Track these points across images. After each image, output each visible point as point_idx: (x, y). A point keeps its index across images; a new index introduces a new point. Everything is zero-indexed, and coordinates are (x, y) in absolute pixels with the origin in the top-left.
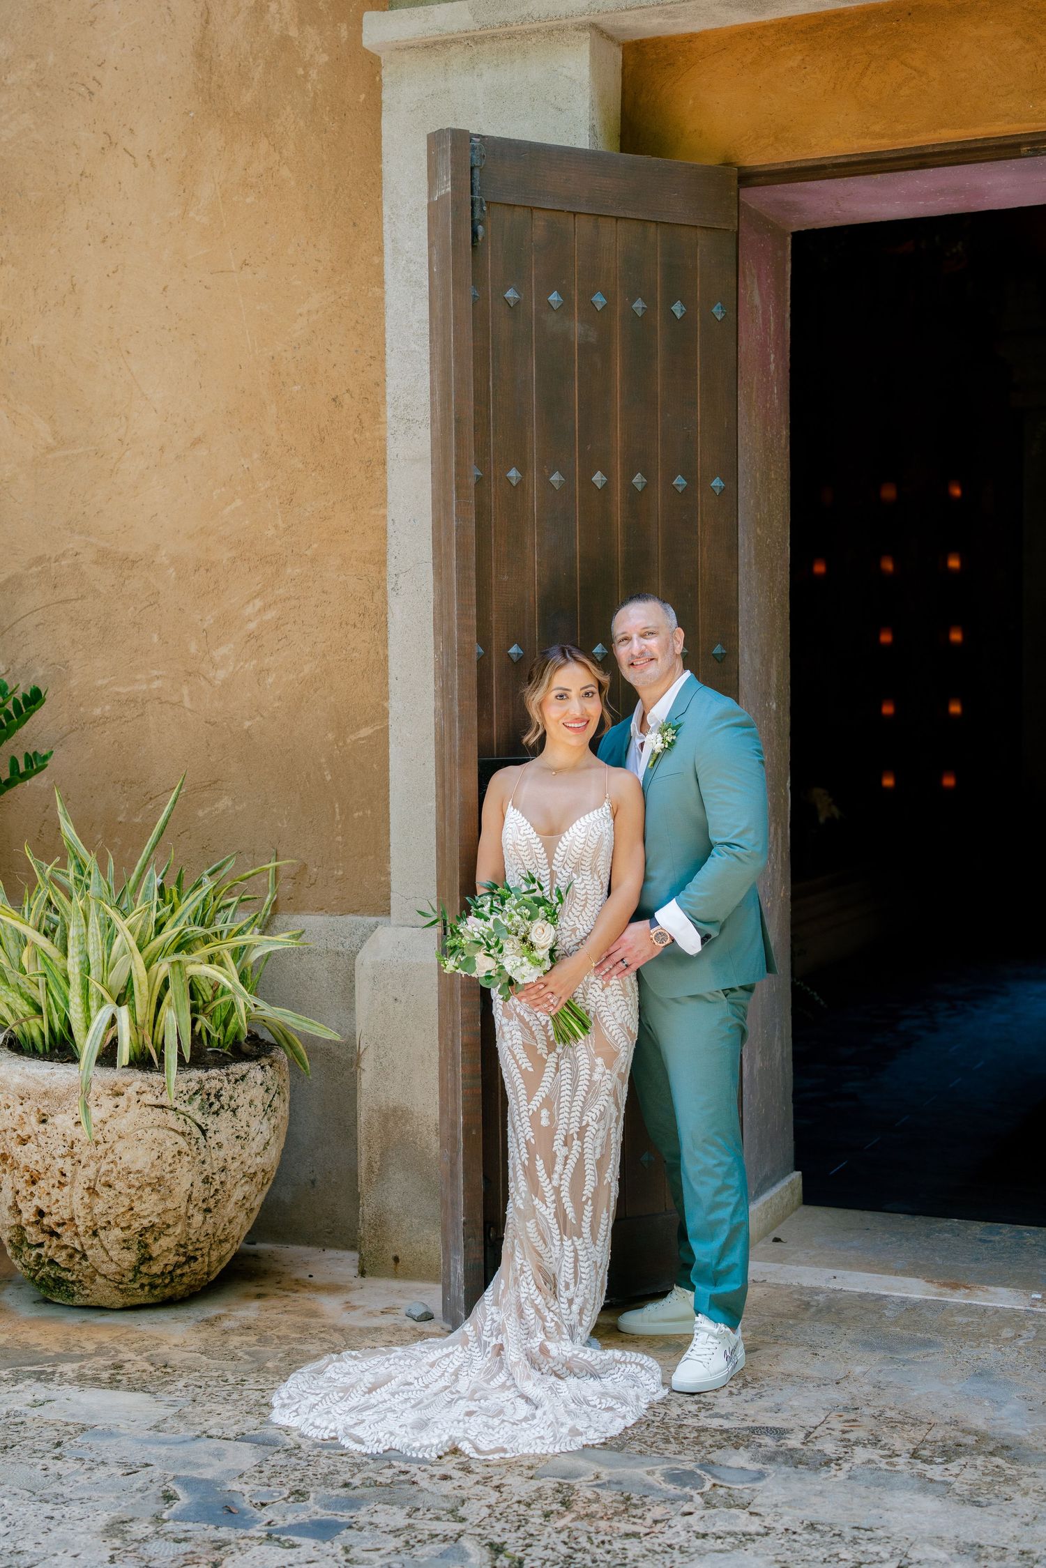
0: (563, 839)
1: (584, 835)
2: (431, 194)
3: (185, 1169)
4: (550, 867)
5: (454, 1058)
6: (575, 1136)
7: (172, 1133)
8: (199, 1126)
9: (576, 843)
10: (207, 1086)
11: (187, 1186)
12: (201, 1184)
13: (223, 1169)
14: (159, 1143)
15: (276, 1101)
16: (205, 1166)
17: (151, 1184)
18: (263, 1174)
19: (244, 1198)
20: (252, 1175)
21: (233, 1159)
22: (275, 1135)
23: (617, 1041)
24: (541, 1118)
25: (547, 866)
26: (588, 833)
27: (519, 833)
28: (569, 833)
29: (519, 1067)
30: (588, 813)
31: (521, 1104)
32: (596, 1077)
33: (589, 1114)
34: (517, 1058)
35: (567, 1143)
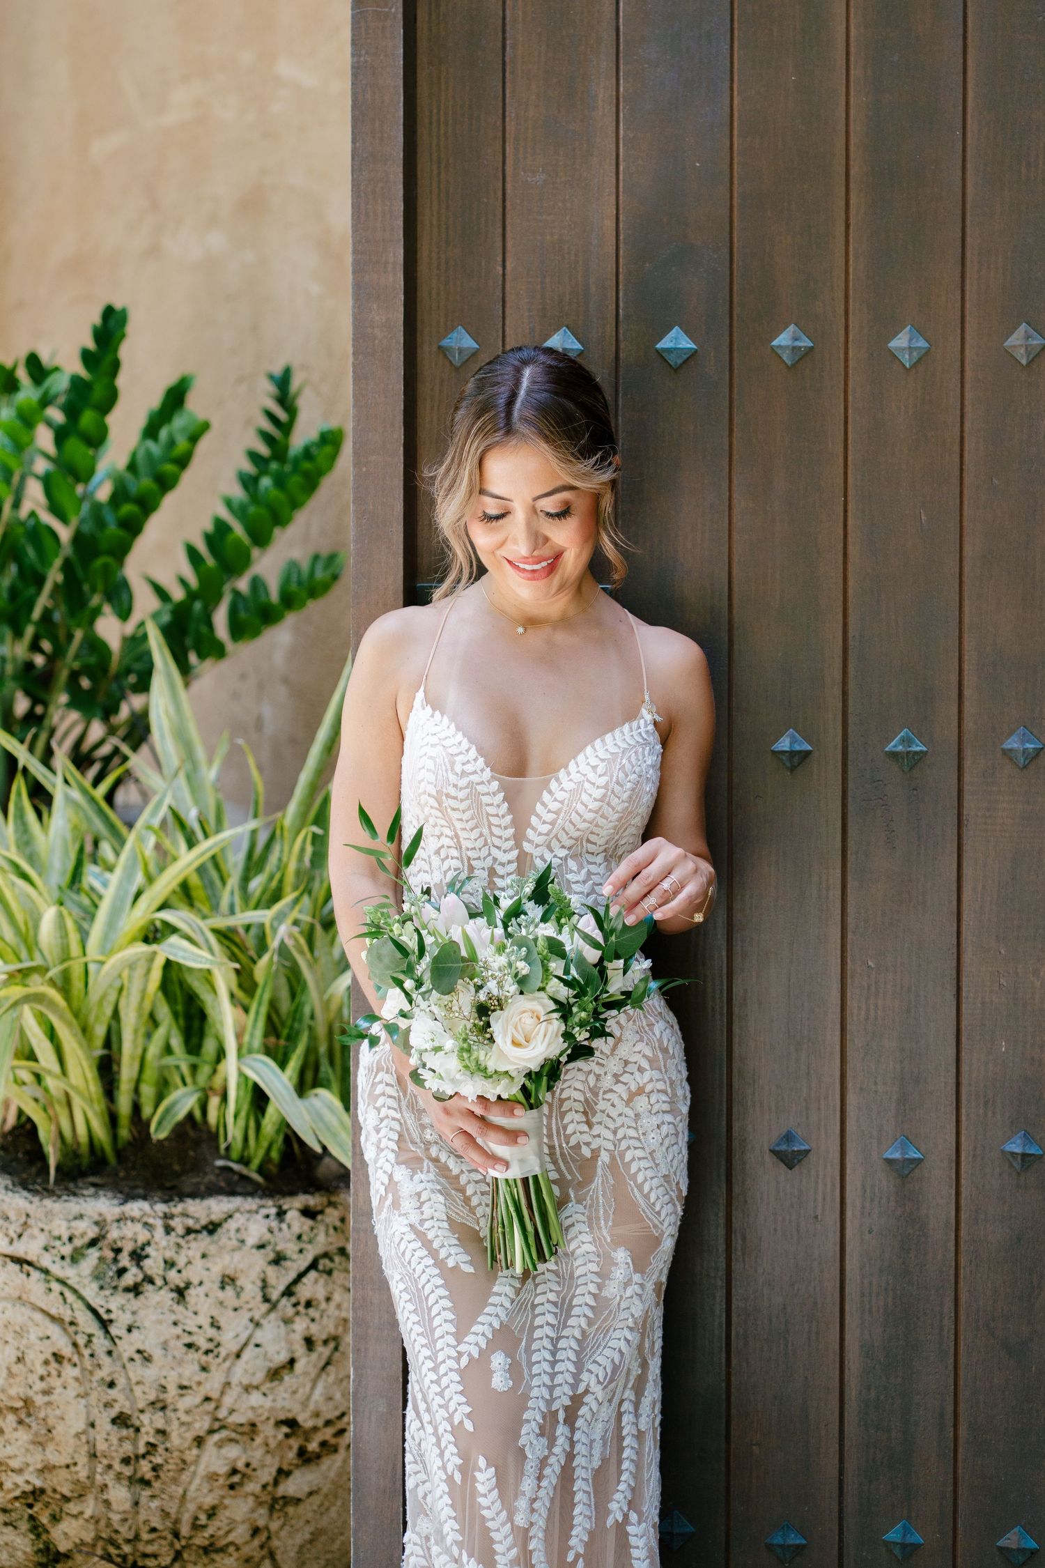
0: (553, 785)
1: (602, 781)
3: (71, 1393)
4: (518, 845)
6: (561, 1415)
7: (38, 1317)
8: (94, 1312)
9: (584, 797)
10: (114, 1234)
11: (81, 1425)
12: (109, 1427)
13: (160, 1405)
14: (15, 1332)
15: (311, 1287)
16: (113, 1393)
17: (14, 1410)
18: (285, 1429)
19: (234, 1471)
20: (246, 1429)
21: (182, 1387)
22: (314, 1356)
23: (659, 1213)
24: (490, 1373)
25: (512, 843)
26: (611, 777)
27: (452, 770)
28: (569, 774)
29: (440, 1264)
30: (612, 730)
31: (439, 1344)
32: (612, 1290)
33: (593, 1367)
34: (436, 1245)
35: (546, 1431)
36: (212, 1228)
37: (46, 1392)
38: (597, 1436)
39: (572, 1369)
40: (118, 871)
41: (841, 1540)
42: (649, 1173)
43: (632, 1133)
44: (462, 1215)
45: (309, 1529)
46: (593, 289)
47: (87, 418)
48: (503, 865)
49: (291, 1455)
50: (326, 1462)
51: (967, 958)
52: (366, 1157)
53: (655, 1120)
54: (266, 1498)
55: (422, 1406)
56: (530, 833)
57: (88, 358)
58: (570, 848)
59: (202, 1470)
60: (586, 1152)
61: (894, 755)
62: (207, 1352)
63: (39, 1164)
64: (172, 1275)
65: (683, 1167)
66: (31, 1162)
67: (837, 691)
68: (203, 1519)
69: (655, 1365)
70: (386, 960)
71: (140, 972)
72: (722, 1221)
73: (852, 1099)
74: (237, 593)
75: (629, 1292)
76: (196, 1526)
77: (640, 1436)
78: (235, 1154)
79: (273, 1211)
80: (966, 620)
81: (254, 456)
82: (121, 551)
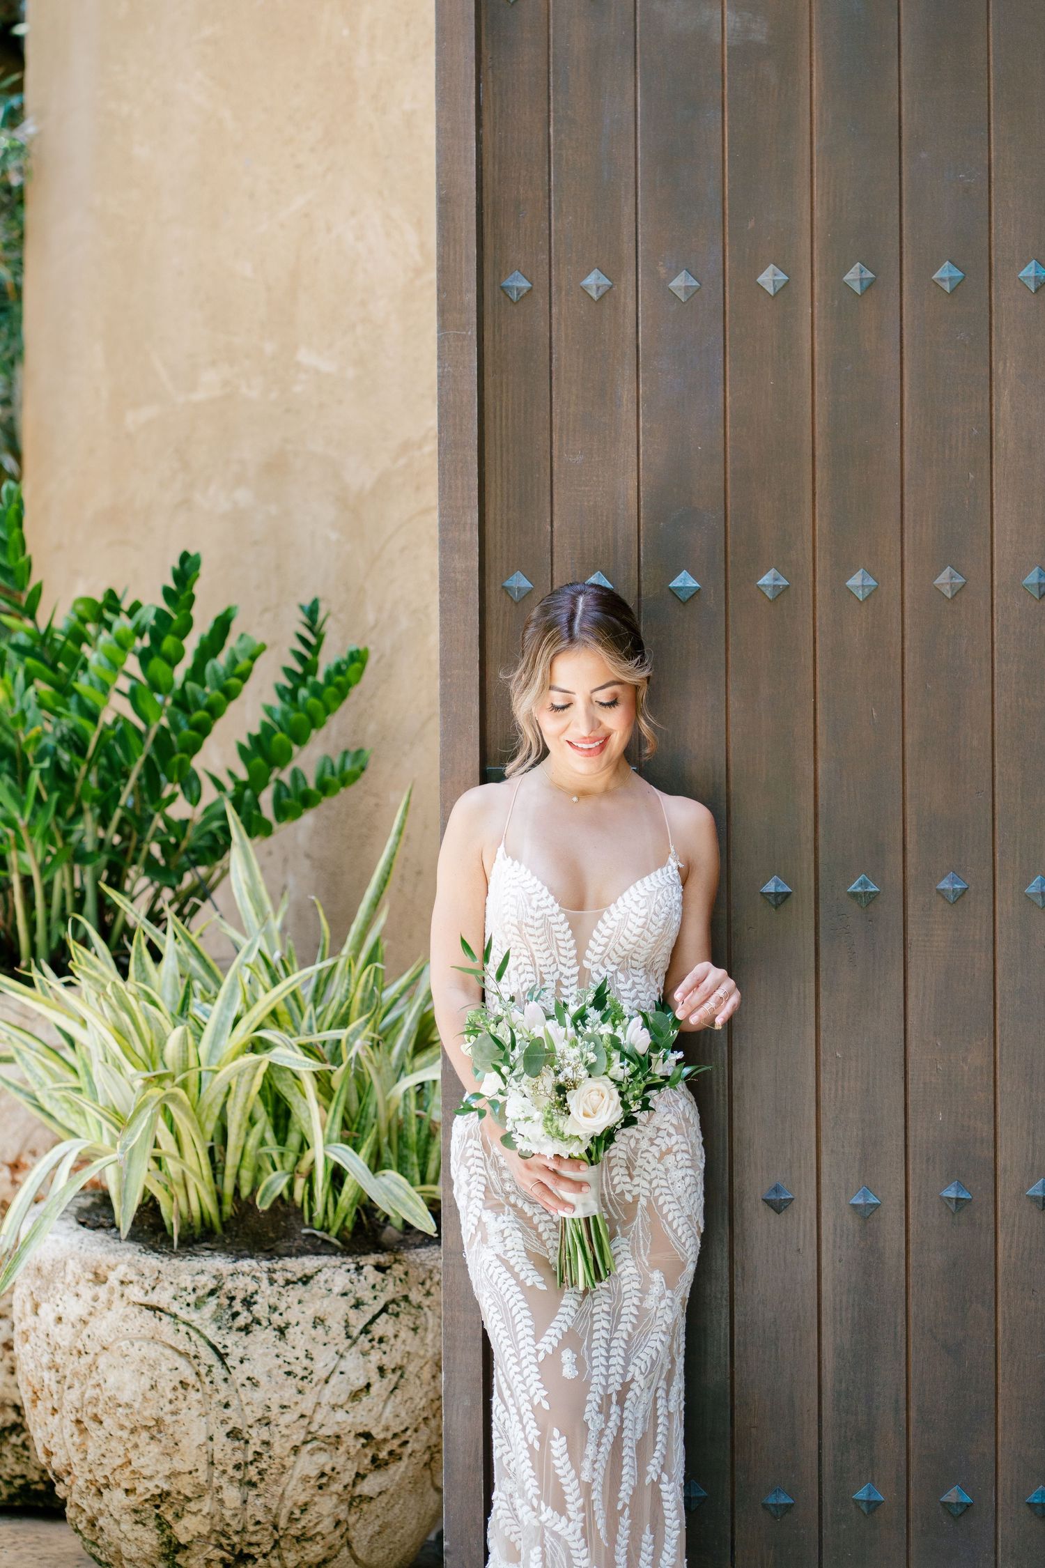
0: (606, 916)
1: (643, 912)
3: (194, 1412)
4: (579, 963)
6: (614, 1398)
7: (168, 1352)
8: (214, 1348)
9: (630, 925)
10: (229, 1285)
11: (202, 1438)
12: (225, 1439)
13: (266, 1422)
14: (150, 1365)
15: (383, 1326)
16: (228, 1412)
17: (147, 1428)
18: (363, 1441)
19: (323, 1475)
20: (333, 1440)
21: (283, 1407)
22: (385, 1381)
23: (684, 1244)
24: (561, 1365)
25: (574, 961)
26: (650, 909)
27: (530, 905)
28: (617, 907)
29: (520, 1283)
30: (648, 873)
31: (521, 1344)
32: (650, 1302)
33: (637, 1361)
34: (517, 1269)
35: (604, 1409)
36: (306, 1280)
37: (174, 1413)
38: (640, 1415)
39: (622, 1362)
40: (219, 1002)
41: (820, 1500)
42: (677, 1214)
43: (663, 1183)
44: (535, 1246)
45: (378, 1522)
46: (620, 542)
47: (168, 643)
48: (567, 978)
49: (367, 1461)
50: (392, 1468)
51: (912, 1048)
52: (459, 1205)
53: (680, 1173)
54: (346, 1496)
55: (506, 1393)
56: (588, 953)
57: (168, 594)
58: (618, 964)
59: (297, 1473)
60: (629, 1198)
61: (854, 895)
62: (303, 1378)
63: (160, 1235)
64: (275, 1317)
65: (701, 1209)
66: (154, 1233)
67: (810, 846)
68: (297, 1512)
69: (680, 1361)
70: (486, 1051)
71: (247, 1077)
72: (726, 1255)
73: (825, 1159)
74: (280, 783)
75: (663, 1304)
76: (292, 1520)
77: (669, 1416)
78: (317, 1224)
79: (353, 1266)
80: (908, 791)
81: (289, 672)
82: (193, 748)
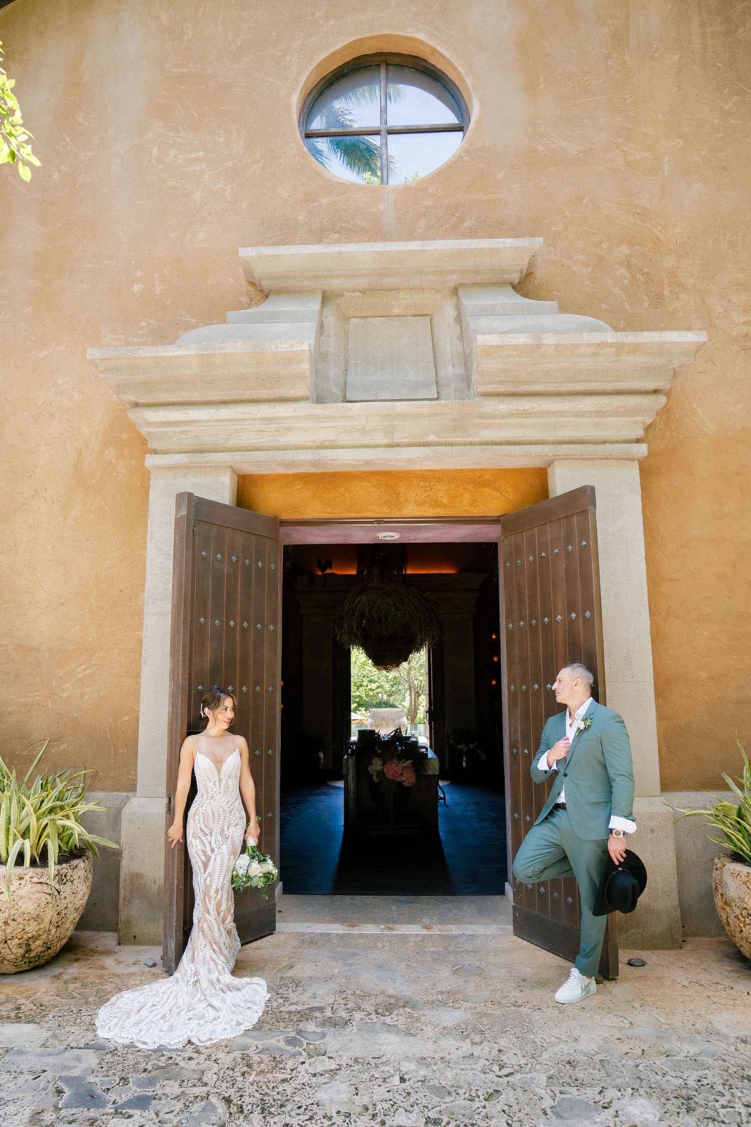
0: (224, 764)
1: (233, 763)
2: (176, 514)
3: (50, 910)
4: (219, 776)
5: (173, 856)
7: (45, 894)
8: (57, 890)
9: (230, 766)
10: (61, 872)
11: (49, 917)
12: (55, 916)
13: (66, 908)
14: (39, 900)
16: (58, 907)
17: (35, 918)
21: (70, 903)
27: (206, 764)
28: (227, 762)
30: (232, 753)
36: (76, 867)
37: (43, 912)
48: (216, 780)
56: (221, 774)
58: (228, 776)
62: (75, 894)
